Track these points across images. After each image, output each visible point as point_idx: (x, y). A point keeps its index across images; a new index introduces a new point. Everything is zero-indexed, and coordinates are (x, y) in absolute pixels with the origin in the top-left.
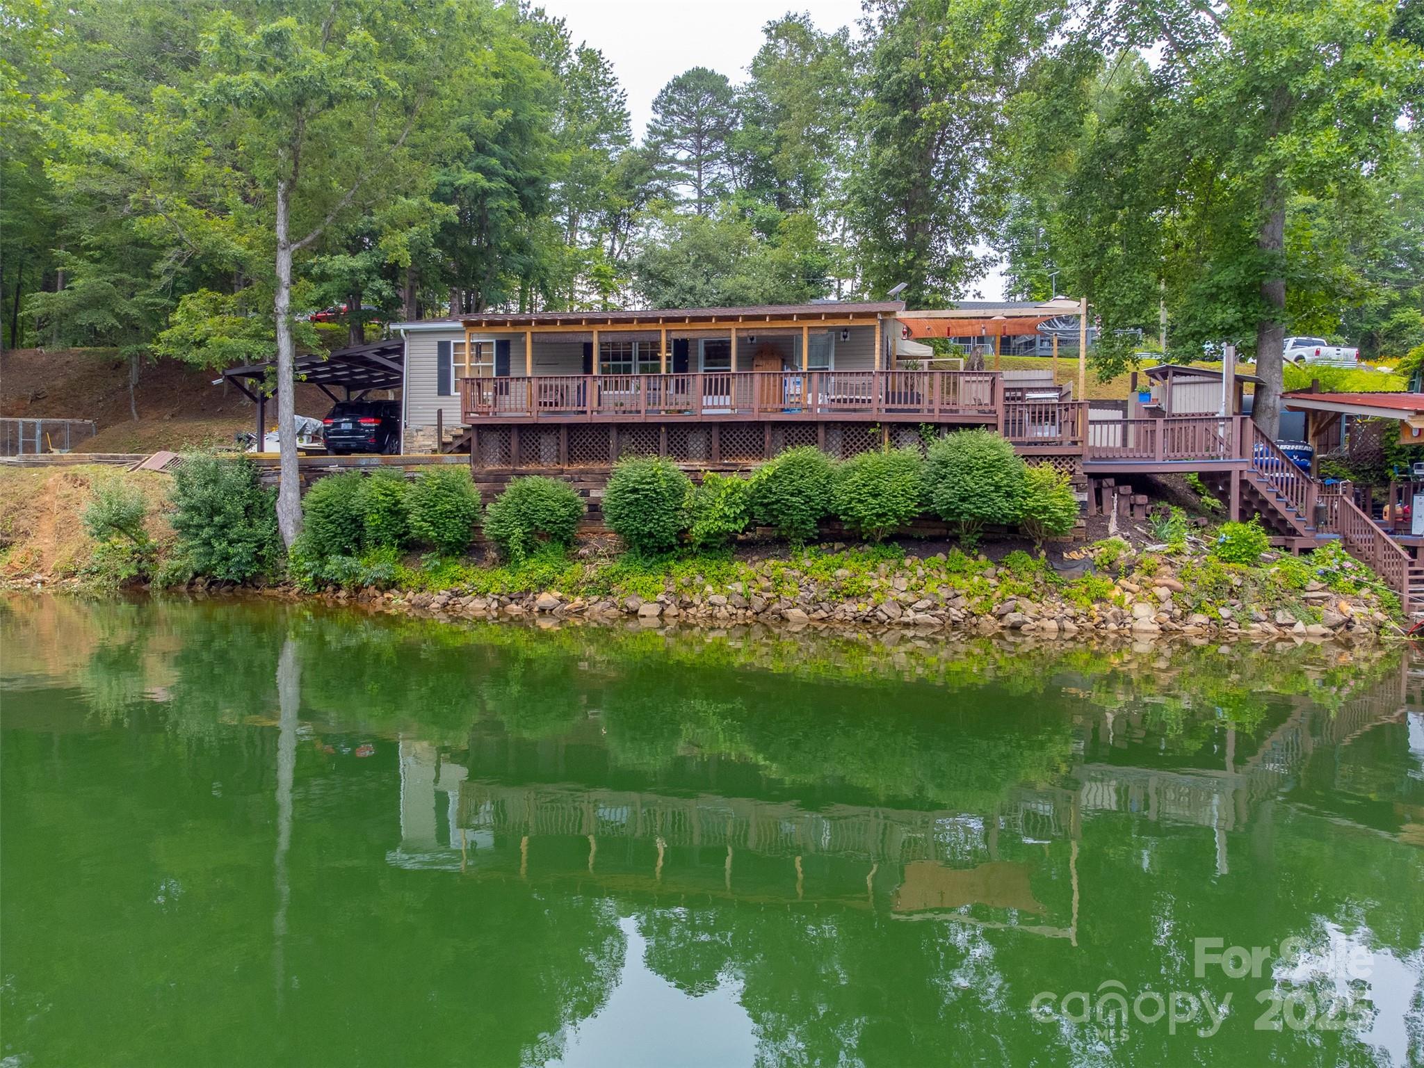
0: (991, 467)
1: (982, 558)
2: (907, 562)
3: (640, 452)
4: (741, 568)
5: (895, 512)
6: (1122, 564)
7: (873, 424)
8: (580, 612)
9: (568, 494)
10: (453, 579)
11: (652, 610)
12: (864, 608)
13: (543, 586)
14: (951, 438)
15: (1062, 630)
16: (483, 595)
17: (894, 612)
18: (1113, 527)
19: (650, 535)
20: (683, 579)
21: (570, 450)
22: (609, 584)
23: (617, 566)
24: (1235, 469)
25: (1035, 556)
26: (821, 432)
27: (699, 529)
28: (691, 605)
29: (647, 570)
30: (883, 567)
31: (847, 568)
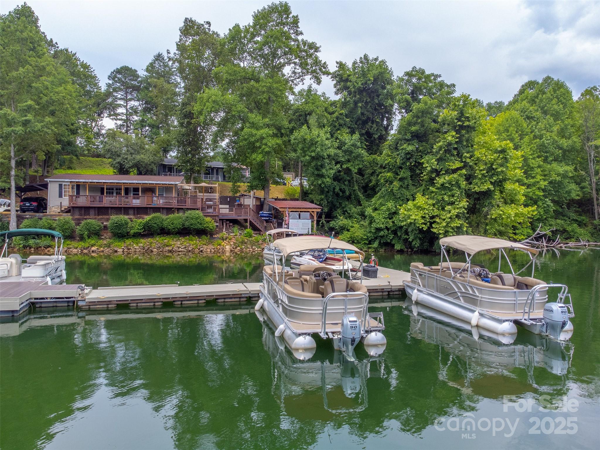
0: (197, 218)
1: (196, 237)
2: (180, 238)
3: (117, 214)
4: (142, 240)
5: (177, 228)
6: (224, 238)
7: (173, 208)
8: (103, 251)
9: (99, 224)
10: (67, 245)
11: (120, 250)
12: (170, 248)
13: (93, 246)
14: (189, 212)
15: (211, 251)
16: (76, 248)
17: (177, 249)
18: (224, 230)
19: (120, 233)
20: (128, 243)
21: (98, 213)
22: (110, 245)
23: (111, 241)
24: (248, 218)
25: (207, 236)
26: (161, 210)
27: (132, 232)
28: (130, 249)
29: (119, 241)
30: (175, 239)
31: (167, 240)
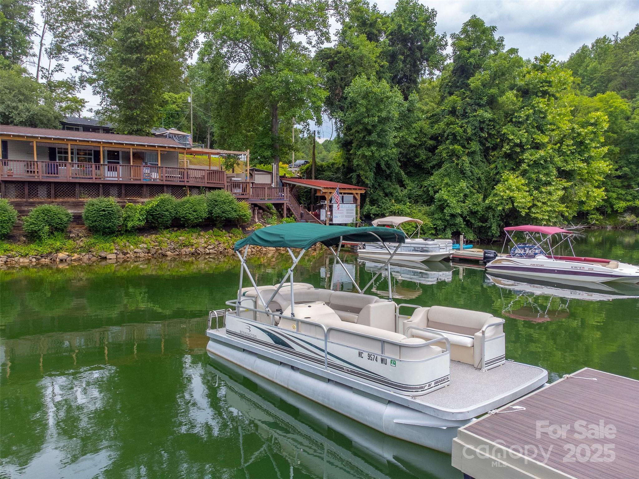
1: (224, 231)
2: (202, 233)
4: (142, 238)
5: (201, 217)
7: (185, 186)
8: (80, 260)
10: (6, 251)
11: (113, 256)
12: (191, 250)
13: (58, 250)
14: (213, 192)
16: (26, 256)
17: (202, 250)
18: (257, 220)
19: (109, 228)
20: (122, 244)
22: (90, 248)
23: (93, 241)
24: (285, 202)
25: (239, 229)
26: (165, 189)
27: (130, 224)
28: (127, 253)
29: (106, 241)
30: (194, 235)
31: (183, 236)
